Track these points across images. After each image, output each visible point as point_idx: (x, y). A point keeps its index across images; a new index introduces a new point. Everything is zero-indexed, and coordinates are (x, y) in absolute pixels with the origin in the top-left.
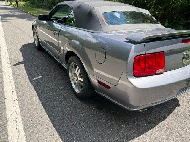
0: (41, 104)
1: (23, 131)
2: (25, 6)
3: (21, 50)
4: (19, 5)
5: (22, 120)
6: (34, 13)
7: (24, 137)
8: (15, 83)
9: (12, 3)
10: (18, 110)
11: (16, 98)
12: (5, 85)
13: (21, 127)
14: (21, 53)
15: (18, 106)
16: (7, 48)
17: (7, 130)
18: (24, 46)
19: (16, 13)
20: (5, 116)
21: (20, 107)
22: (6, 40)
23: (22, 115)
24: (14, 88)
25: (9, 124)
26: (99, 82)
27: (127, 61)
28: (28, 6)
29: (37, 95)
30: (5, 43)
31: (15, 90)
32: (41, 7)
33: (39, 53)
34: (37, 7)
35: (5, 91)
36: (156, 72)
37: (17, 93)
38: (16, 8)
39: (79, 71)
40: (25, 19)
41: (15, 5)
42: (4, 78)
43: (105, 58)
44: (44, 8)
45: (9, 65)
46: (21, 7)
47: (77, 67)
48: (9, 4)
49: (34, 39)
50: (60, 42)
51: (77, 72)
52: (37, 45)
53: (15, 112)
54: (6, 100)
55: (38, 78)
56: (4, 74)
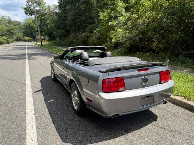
0: (50, 117)
1: (36, 133)
2: (48, 45)
3: (41, 81)
4: (43, 45)
5: (36, 126)
6: (55, 51)
7: (36, 136)
8: (34, 104)
9: (38, 43)
10: (34, 121)
11: (34, 113)
12: (27, 105)
13: (35, 130)
14: (40, 83)
15: (34, 118)
16: (31, 80)
17: (26, 132)
18: (43, 79)
19: (41, 52)
20: (26, 124)
21: (36, 119)
22: (30, 74)
23: (37, 123)
24: (33, 108)
25: (27, 128)
26: (87, 99)
27: (98, 83)
28: (50, 45)
29: (48, 112)
30: (29, 77)
31: (33, 109)
32: (61, 45)
33: (54, 83)
34: (58, 46)
35: (27, 109)
36: (118, 89)
37: (35, 111)
38: (41, 47)
39: (77, 93)
40: (46, 57)
41: (40, 45)
42: (27, 101)
43: (88, 81)
44: (63, 46)
45: (31, 93)
46: (45, 46)
47: (76, 91)
48: (35, 44)
49: (52, 73)
50: (67, 72)
51: (76, 93)
52: (53, 77)
53: (32, 122)
54: (27, 115)
55: (50, 101)
56: (27, 99)
